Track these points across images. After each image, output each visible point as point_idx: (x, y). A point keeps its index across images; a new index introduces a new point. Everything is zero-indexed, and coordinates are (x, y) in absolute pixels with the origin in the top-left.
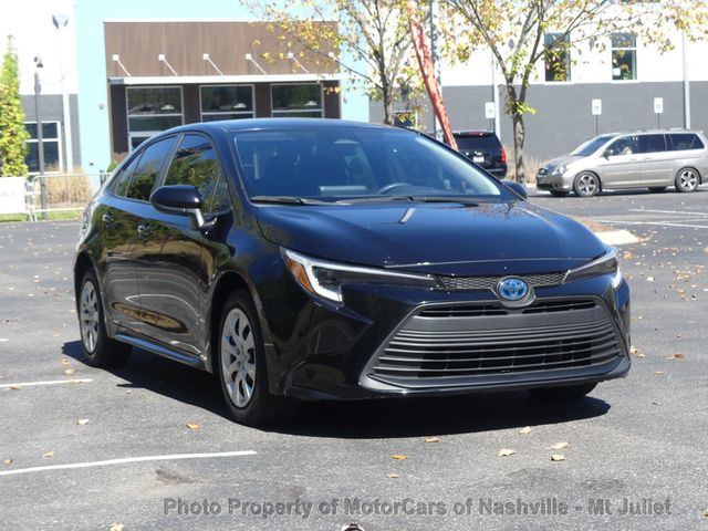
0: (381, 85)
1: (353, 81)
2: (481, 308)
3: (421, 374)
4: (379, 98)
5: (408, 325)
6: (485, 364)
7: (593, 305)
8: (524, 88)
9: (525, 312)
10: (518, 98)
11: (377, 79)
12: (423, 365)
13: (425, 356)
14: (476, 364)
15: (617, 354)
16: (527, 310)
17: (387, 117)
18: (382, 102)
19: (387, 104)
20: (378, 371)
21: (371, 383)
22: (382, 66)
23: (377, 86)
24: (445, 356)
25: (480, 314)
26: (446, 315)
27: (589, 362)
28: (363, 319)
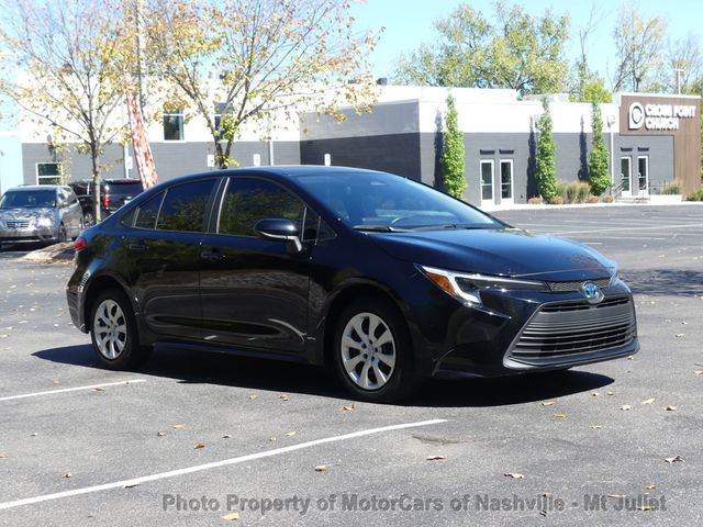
0: (90, 141)
1: (64, 138)
2: (575, 304)
3: (540, 355)
4: (88, 151)
5: (535, 320)
8: (229, 144)
10: (224, 152)
11: (86, 137)
12: (542, 348)
13: (544, 341)
16: (599, 305)
17: (95, 167)
18: (90, 155)
19: (94, 157)
20: (514, 354)
21: (509, 363)
22: (90, 127)
23: (86, 142)
24: (555, 341)
25: (574, 309)
26: (556, 310)
28: (504, 316)
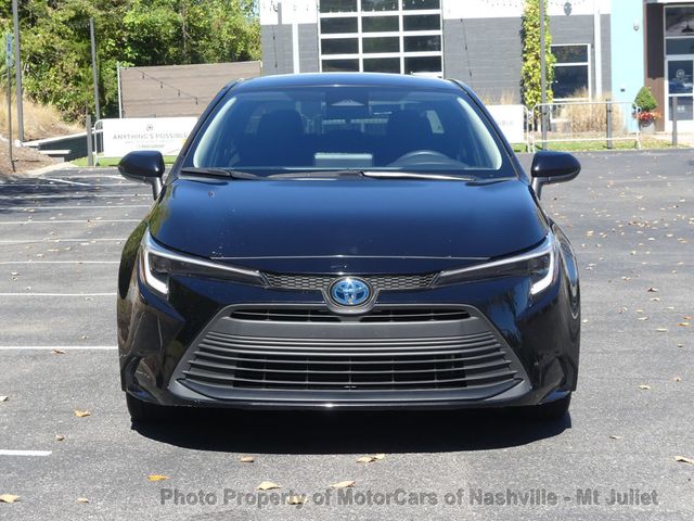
2: (305, 312)
3: (234, 383)
5: (217, 327)
6: (312, 377)
7: (467, 316)
9: (362, 321)
12: (236, 373)
13: (239, 364)
14: (302, 377)
15: (512, 376)
16: (364, 318)
20: (188, 376)
21: (180, 390)
24: (261, 365)
26: (263, 318)
27: (464, 384)
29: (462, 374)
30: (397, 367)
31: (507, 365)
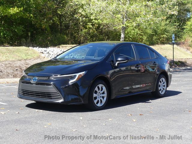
29: (51, 96)
30: (41, 94)
31: (59, 96)
